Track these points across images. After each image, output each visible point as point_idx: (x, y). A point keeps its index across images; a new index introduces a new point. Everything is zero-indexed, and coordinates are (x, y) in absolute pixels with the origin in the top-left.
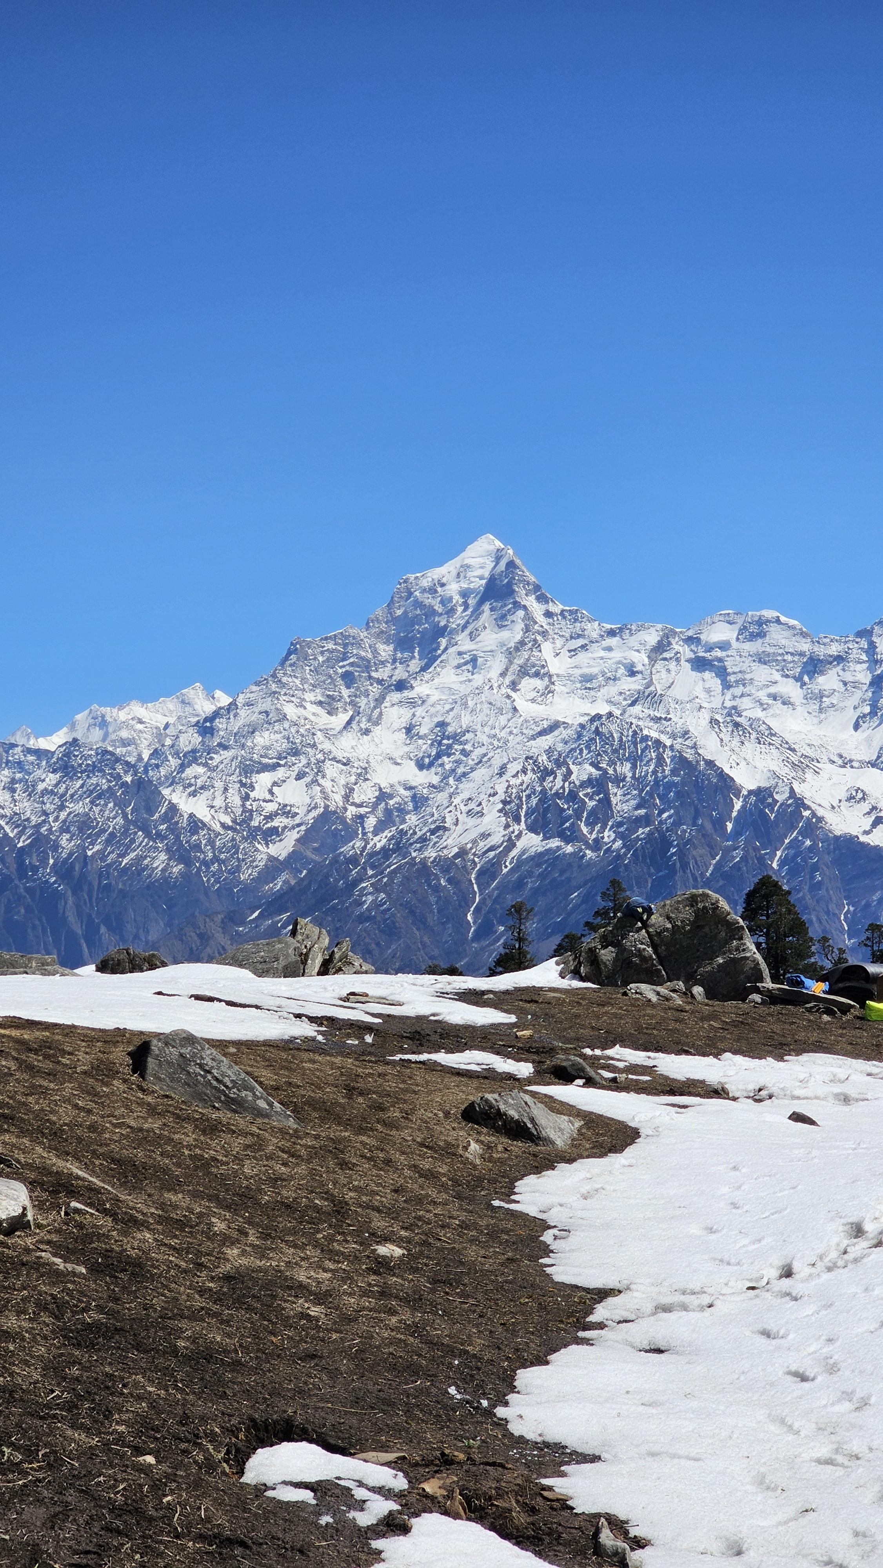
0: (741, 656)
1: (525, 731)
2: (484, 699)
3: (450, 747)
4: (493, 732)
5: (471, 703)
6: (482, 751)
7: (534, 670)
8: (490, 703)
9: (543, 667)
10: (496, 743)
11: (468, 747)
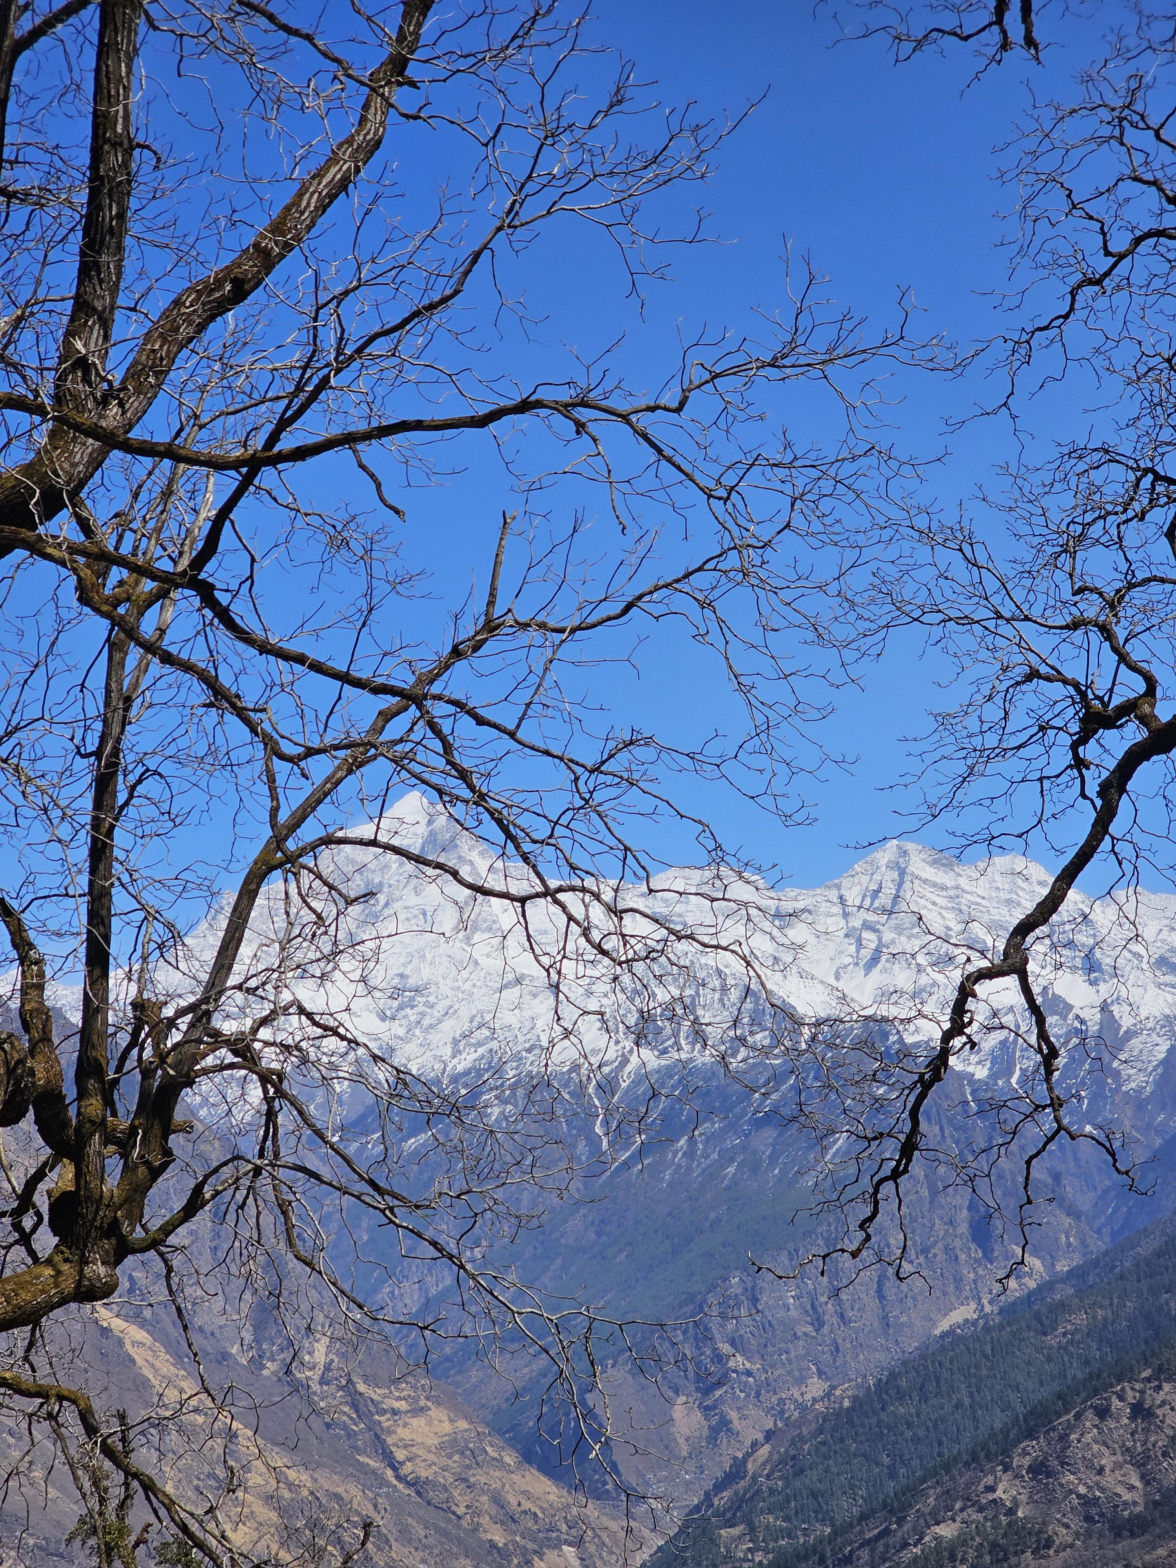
0: (701, 911)
1: (489, 984)
2: (441, 952)
3: (412, 999)
4: (456, 984)
5: (429, 956)
6: (448, 1002)
7: (485, 925)
8: (449, 956)
9: (495, 922)
10: (460, 995)
11: (432, 999)
